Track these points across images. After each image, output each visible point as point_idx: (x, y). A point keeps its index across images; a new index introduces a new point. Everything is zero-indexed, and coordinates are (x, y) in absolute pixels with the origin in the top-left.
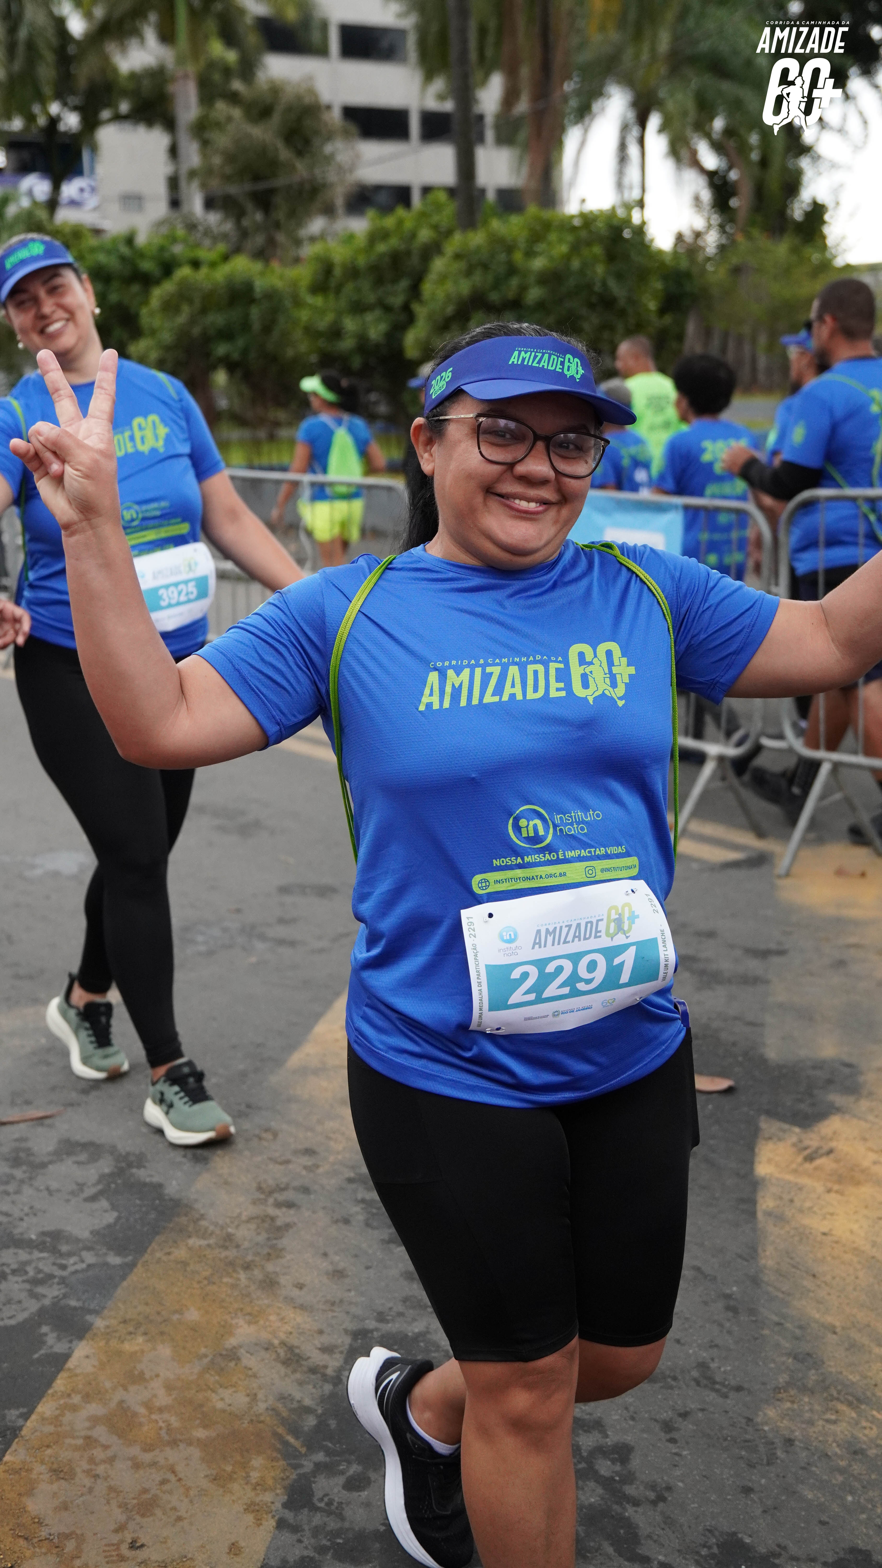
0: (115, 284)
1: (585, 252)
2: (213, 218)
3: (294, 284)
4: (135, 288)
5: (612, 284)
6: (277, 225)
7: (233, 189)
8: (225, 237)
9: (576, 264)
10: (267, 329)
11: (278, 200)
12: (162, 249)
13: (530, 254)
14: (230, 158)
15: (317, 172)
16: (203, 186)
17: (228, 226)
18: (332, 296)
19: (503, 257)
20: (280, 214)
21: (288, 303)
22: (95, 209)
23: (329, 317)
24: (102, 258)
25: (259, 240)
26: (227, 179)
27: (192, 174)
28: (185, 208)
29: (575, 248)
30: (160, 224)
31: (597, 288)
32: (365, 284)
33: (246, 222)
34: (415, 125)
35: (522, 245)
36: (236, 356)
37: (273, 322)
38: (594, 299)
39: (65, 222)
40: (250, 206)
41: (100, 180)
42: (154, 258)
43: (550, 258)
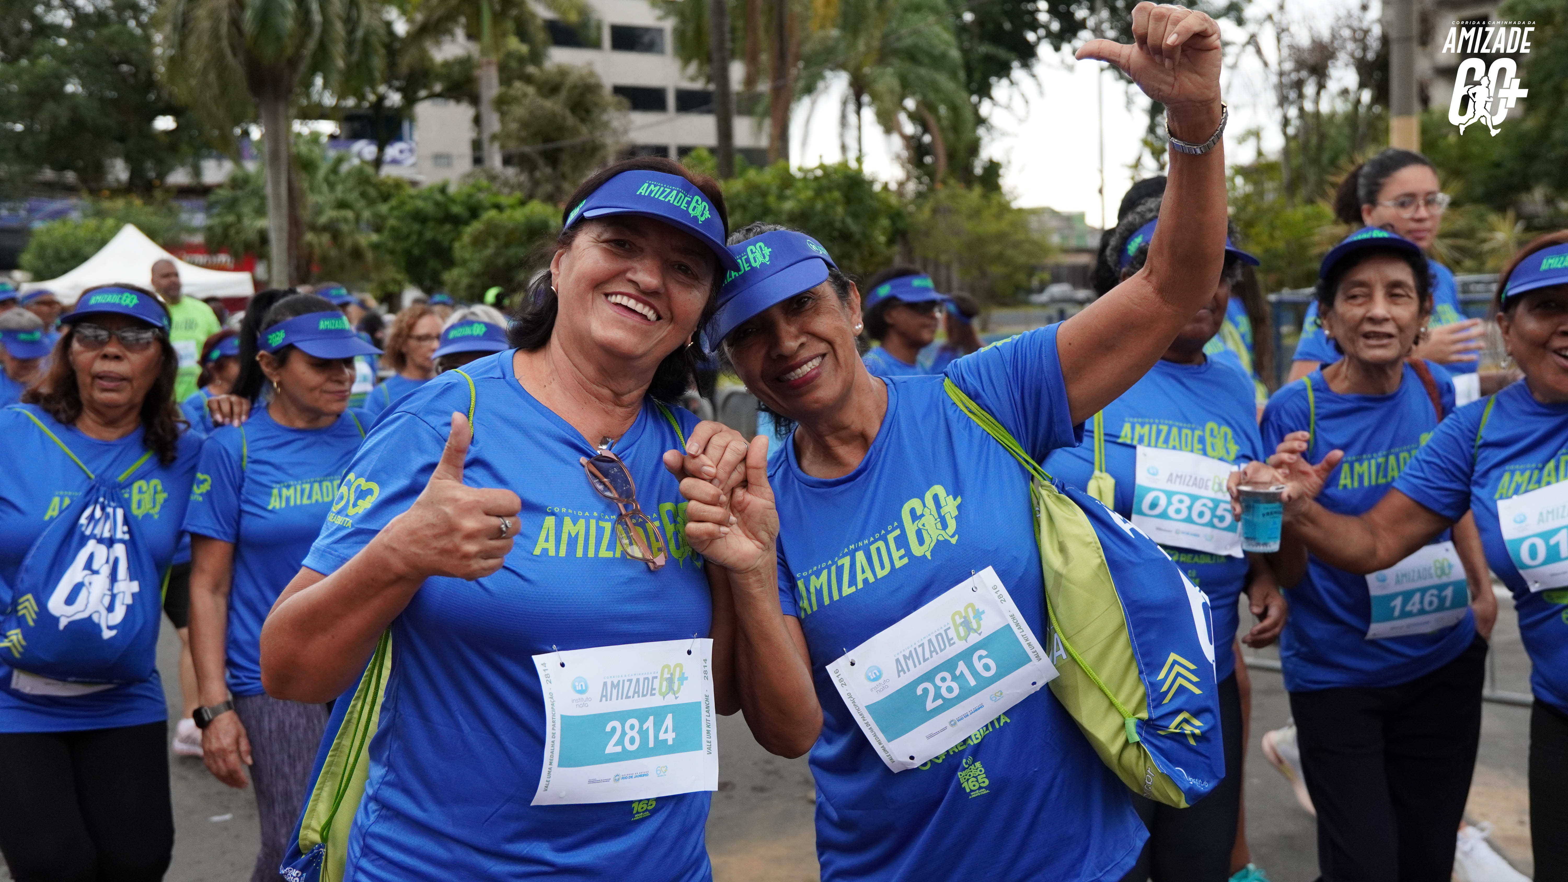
0: (431, 224)
1: (827, 196)
2: (511, 172)
4: (448, 227)
5: (849, 221)
6: (564, 177)
7: (527, 149)
8: (520, 186)
9: (819, 206)
11: (565, 157)
12: (470, 196)
14: (524, 124)
15: (597, 134)
16: (502, 147)
17: (524, 178)
19: (758, 200)
20: (566, 168)
22: (414, 165)
24: (420, 204)
25: (548, 188)
26: (523, 140)
27: (494, 137)
28: (487, 164)
30: (468, 176)
31: (838, 225)
33: (538, 174)
34: (671, 100)
35: (774, 189)
38: (836, 234)
39: (388, 177)
40: (541, 162)
41: (417, 144)
42: (463, 203)
43: (799, 201)
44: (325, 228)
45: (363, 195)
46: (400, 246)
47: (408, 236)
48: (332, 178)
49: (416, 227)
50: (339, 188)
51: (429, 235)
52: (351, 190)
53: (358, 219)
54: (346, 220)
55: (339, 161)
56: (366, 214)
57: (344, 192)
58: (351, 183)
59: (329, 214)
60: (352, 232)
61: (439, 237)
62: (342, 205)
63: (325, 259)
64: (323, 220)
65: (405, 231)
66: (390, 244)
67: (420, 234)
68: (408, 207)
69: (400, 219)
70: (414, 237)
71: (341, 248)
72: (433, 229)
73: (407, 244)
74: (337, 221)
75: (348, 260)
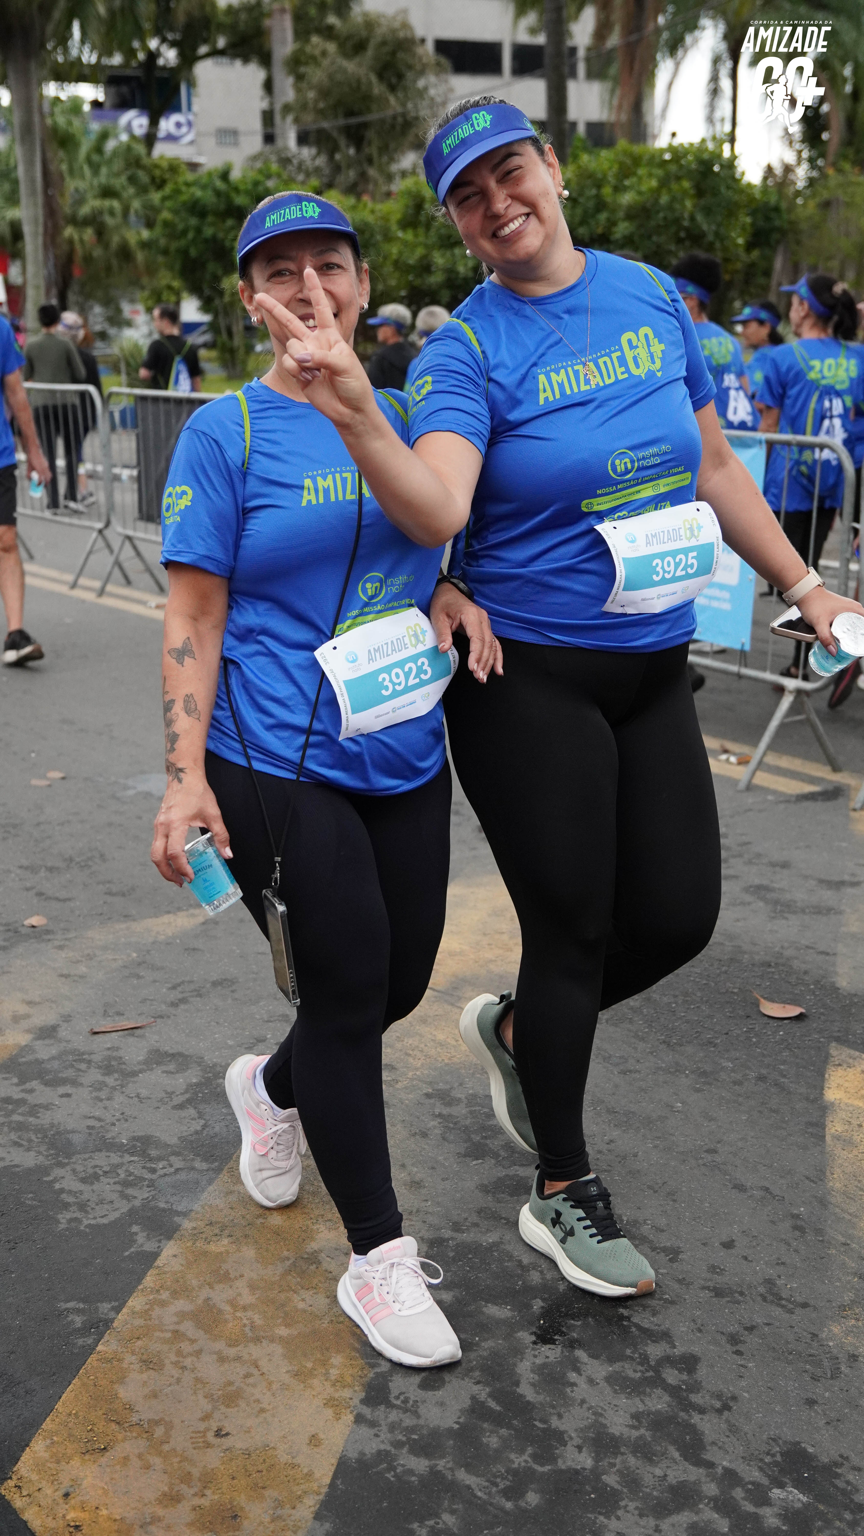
0: (210, 219)
1: (674, 186)
2: (307, 153)
3: (386, 219)
4: (230, 222)
5: (701, 219)
6: (370, 161)
7: (325, 125)
8: (317, 170)
9: (664, 199)
11: (371, 134)
12: (256, 184)
13: (618, 189)
14: (324, 93)
15: (410, 105)
16: (296, 121)
17: (321, 161)
18: (421, 231)
20: (373, 150)
21: (379, 237)
22: (192, 143)
24: (199, 193)
25: (352, 174)
26: (321, 113)
27: (287, 109)
28: (279, 143)
29: (664, 183)
30: (255, 158)
31: (686, 223)
33: (338, 157)
34: (507, 59)
35: (612, 179)
38: (682, 234)
39: (162, 157)
40: (342, 142)
41: (195, 115)
42: (247, 193)
43: (640, 193)
44: (88, 222)
45: (132, 180)
46: (174, 246)
47: (184, 232)
48: (95, 158)
49: (193, 221)
50: (104, 170)
51: (208, 232)
52: (118, 175)
53: (126, 210)
54: (112, 213)
55: (104, 136)
56: (136, 204)
57: (108, 176)
58: (118, 165)
59: (92, 204)
60: (117, 228)
61: (221, 235)
62: (107, 192)
63: (88, 259)
64: (85, 211)
65: (181, 227)
66: (163, 242)
67: (199, 231)
68: (184, 198)
69: (175, 212)
70: (191, 235)
71: (106, 246)
72: (213, 224)
73: (183, 243)
74: (101, 212)
75: (115, 262)
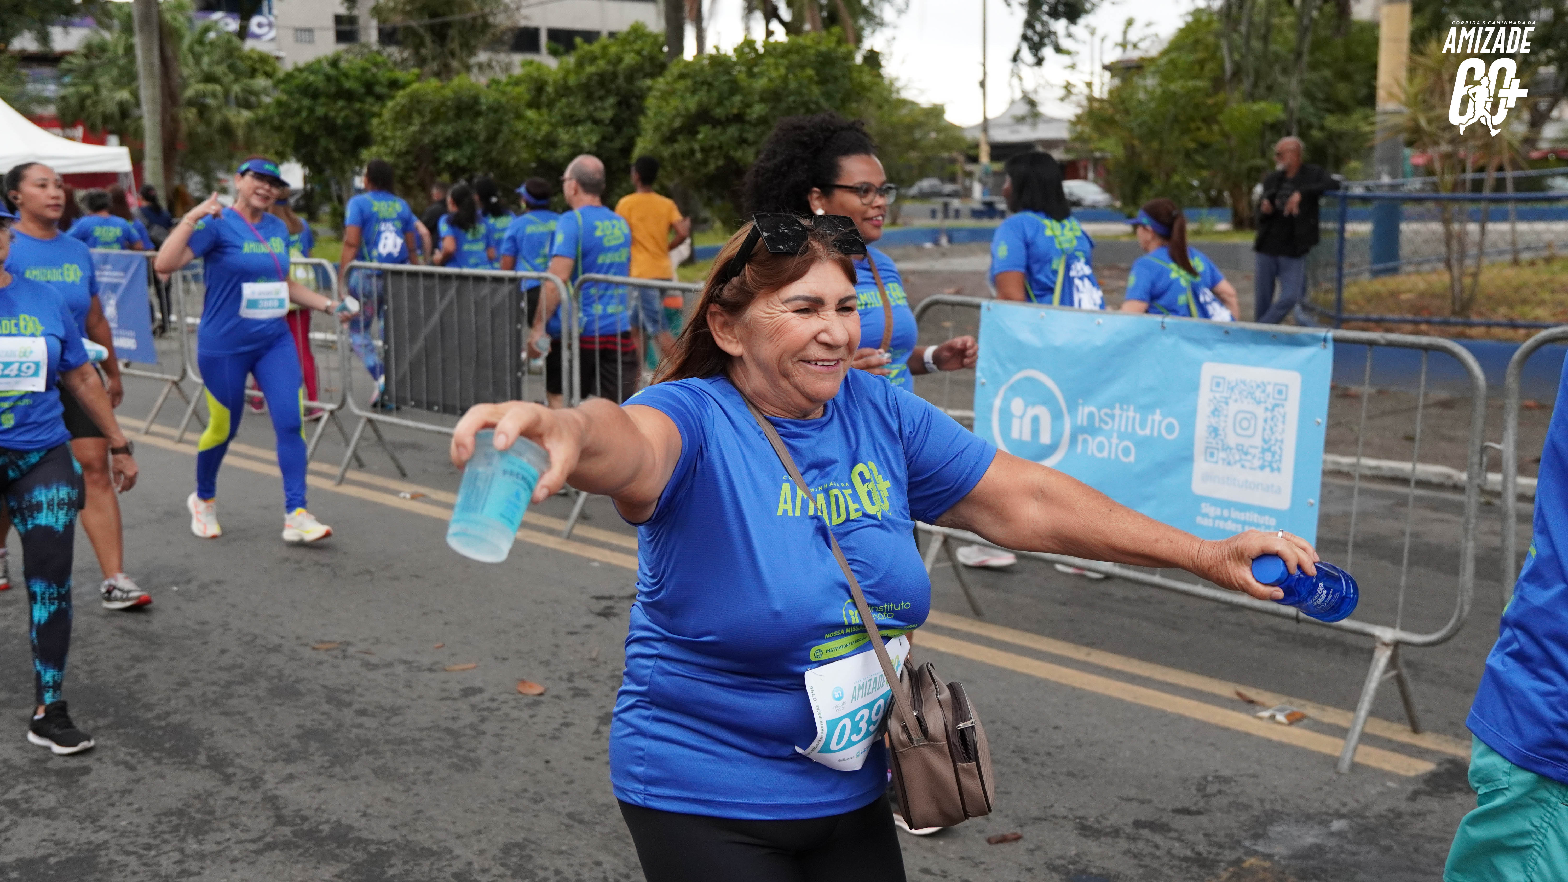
0: (322, 100)
2: (391, 50)
4: (341, 103)
6: (451, 54)
7: (413, 24)
10: (492, 138)
11: (452, 33)
16: (380, 22)
20: (455, 46)
21: (510, 115)
22: (272, 41)
23: (545, 128)
26: (410, 13)
27: (370, 13)
28: (357, 40)
32: (577, 101)
33: (424, 50)
36: (464, 162)
37: (497, 132)
39: (252, 50)
40: (427, 38)
41: (275, 17)
42: (357, 79)
44: (191, 103)
45: (231, 68)
46: (290, 122)
47: (298, 112)
48: (197, 47)
49: (306, 102)
50: (206, 60)
51: (320, 111)
52: (218, 63)
53: (227, 94)
54: (214, 95)
56: (235, 89)
57: (210, 64)
58: (217, 54)
59: (195, 88)
60: (219, 108)
61: (332, 114)
62: (209, 78)
63: (192, 135)
64: (190, 93)
65: (295, 106)
67: (311, 110)
68: (296, 82)
69: (290, 93)
70: (304, 114)
71: (209, 123)
72: (324, 105)
73: (297, 121)
74: (204, 95)
75: (217, 137)
